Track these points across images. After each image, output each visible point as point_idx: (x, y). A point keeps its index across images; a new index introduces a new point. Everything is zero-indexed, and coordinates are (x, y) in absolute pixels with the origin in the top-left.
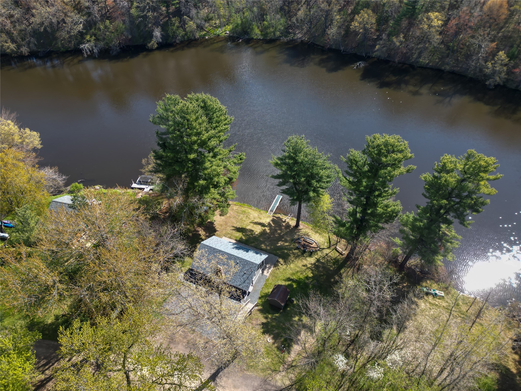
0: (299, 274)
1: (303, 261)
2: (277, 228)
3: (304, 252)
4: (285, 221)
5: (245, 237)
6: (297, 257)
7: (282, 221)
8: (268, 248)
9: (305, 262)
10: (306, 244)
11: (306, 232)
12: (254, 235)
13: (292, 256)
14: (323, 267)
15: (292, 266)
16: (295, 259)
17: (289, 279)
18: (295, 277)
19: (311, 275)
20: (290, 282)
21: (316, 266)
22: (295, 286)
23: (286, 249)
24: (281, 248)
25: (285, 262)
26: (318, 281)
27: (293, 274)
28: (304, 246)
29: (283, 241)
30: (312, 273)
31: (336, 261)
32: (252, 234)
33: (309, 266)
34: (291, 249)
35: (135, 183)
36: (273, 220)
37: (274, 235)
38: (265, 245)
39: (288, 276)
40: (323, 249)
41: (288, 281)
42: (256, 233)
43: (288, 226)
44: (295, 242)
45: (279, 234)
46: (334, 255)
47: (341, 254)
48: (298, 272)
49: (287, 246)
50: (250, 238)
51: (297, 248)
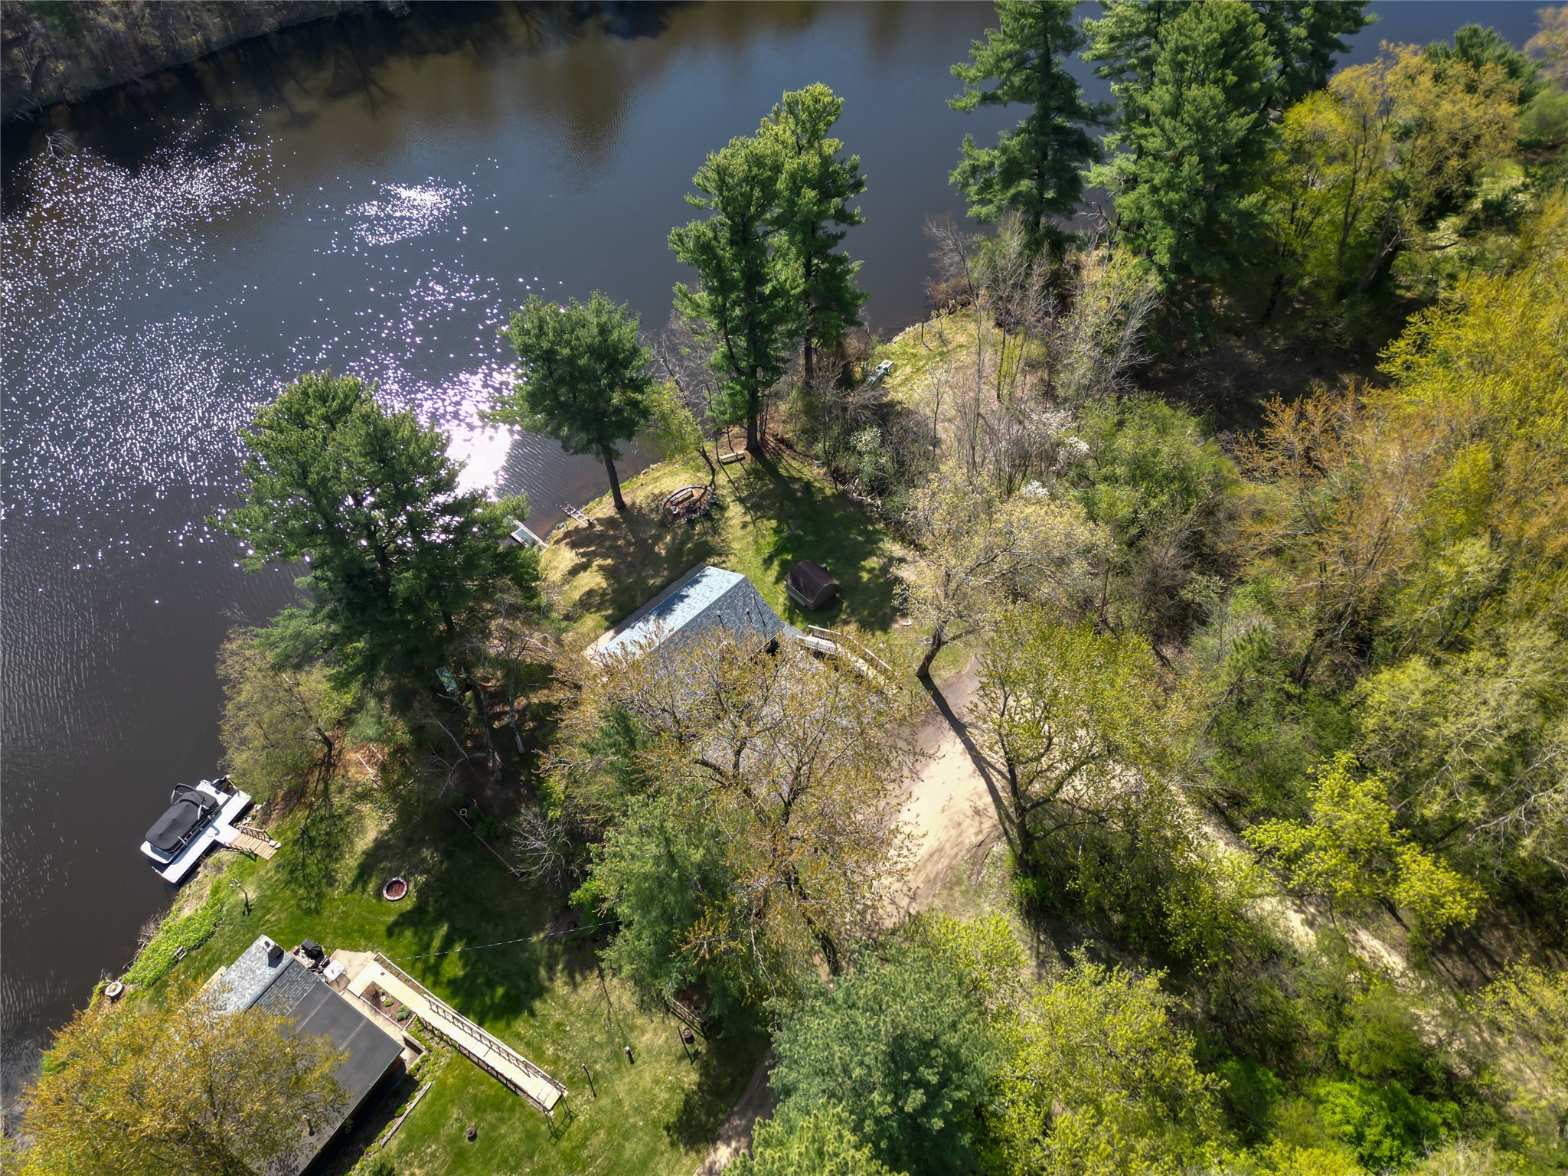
0: (761, 541)
1: (731, 523)
2: (608, 543)
3: (707, 516)
4: (591, 524)
5: (606, 609)
6: (715, 531)
7: (585, 529)
8: (666, 573)
9: (736, 522)
10: (686, 504)
11: (647, 497)
12: (609, 591)
13: (709, 538)
14: (763, 497)
15: (736, 545)
16: (720, 535)
17: (768, 562)
18: (767, 552)
19: (774, 523)
20: (776, 564)
21: (755, 505)
22: (789, 557)
23: (683, 543)
24: (676, 551)
25: (720, 555)
26: (792, 517)
27: (758, 551)
28: (690, 510)
29: (655, 543)
30: (769, 519)
31: (752, 472)
32: (604, 594)
33: (748, 518)
34: (688, 537)
35: (163, 867)
36: (573, 545)
37: (628, 554)
38: (653, 577)
39: (760, 560)
40: (713, 482)
41: (771, 563)
42: (604, 585)
43: (610, 522)
44: (672, 523)
45: (629, 544)
46: (736, 471)
47: (739, 459)
48: (756, 542)
49: (674, 539)
50: (612, 601)
51: (691, 523)
